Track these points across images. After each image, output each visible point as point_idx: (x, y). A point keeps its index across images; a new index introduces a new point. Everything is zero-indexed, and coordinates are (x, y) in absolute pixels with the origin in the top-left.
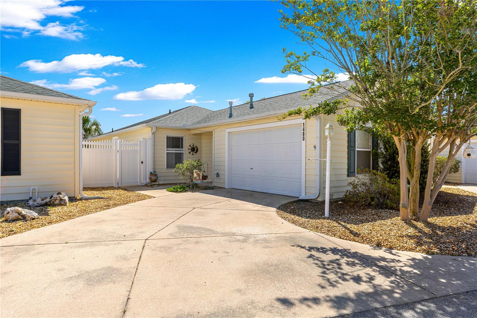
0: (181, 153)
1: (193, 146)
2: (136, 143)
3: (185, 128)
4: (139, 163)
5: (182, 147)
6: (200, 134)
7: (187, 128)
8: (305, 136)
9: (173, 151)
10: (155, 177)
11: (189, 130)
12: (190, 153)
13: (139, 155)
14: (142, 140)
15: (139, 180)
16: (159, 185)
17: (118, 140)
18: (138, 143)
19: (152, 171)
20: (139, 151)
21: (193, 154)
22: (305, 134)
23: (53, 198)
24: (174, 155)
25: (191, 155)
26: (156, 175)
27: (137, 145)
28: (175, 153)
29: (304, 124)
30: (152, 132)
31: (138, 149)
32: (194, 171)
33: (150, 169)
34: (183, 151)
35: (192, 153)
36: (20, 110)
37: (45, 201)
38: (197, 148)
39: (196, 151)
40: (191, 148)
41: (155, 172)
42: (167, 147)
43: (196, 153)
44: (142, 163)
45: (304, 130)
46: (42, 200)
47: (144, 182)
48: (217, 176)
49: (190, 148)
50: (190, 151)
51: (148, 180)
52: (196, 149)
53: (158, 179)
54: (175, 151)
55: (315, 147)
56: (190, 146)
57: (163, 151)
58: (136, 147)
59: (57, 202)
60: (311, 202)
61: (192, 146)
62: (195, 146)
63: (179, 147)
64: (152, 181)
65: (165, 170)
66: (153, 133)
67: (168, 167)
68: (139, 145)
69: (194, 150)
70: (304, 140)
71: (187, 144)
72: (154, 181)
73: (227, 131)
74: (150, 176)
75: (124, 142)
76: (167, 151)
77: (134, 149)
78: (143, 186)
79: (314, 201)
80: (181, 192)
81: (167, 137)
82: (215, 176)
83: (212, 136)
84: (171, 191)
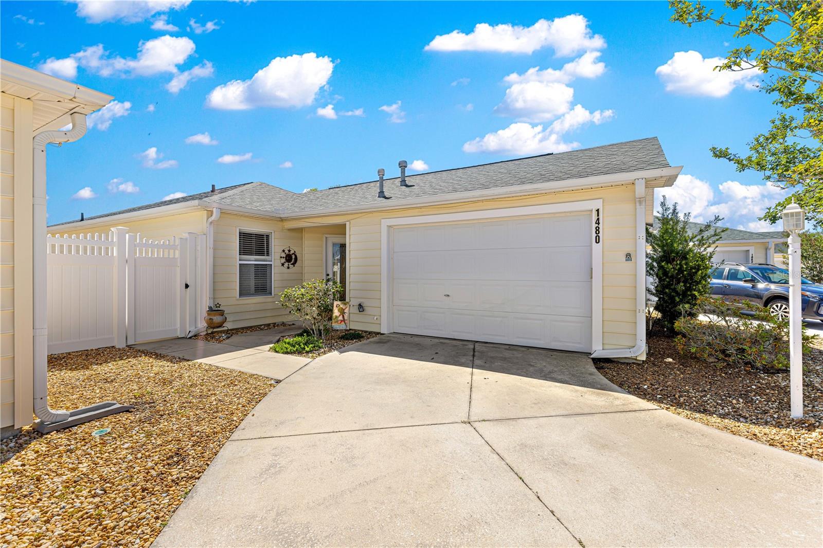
0: (266, 265)
1: (289, 251)
2: (172, 243)
3: (274, 215)
4: (179, 286)
5: (268, 254)
6: (300, 230)
7: (282, 216)
8: (600, 235)
9: (253, 260)
10: (221, 317)
11: (282, 220)
12: (283, 265)
13: (178, 269)
14: (185, 235)
15: (178, 325)
16: (231, 333)
17: (127, 235)
18: (177, 242)
20: (179, 260)
21: (288, 268)
22: (601, 230)
24: (253, 270)
25: (284, 269)
26: (222, 313)
27: (174, 247)
28: (255, 265)
30: (210, 220)
31: (177, 256)
33: (204, 300)
34: (272, 261)
35: (286, 264)
38: (296, 256)
39: (293, 260)
40: (284, 256)
41: (218, 305)
42: (240, 254)
43: (294, 264)
44: (187, 286)
45: (599, 224)
47: (191, 329)
48: (361, 310)
49: (284, 255)
50: (283, 260)
51: (202, 325)
52: (293, 257)
53: (228, 320)
54: (255, 261)
55: (628, 257)
56: (284, 251)
57: (233, 260)
58: (172, 251)
60: (619, 362)
61: (287, 252)
62: (292, 252)
63: (263, 254)
64: (211, 325)
65: (238, 300)
66: (211, 223)
67: (242, 293)
68: (179, 247)
69: (290, 258)
70: (597, 242)
71: (277, 248)
72: (215, 325)
73: (386, 223)
74: (208, 314)
75: (141, 239)
76: (240, 260)
77: (166, 256)
78: (190, 338)
79: (627, 361)
80: (311, 351)
81: (240, 233)
82: (355, 310)
83: (345, 234)
84: (287, 353)
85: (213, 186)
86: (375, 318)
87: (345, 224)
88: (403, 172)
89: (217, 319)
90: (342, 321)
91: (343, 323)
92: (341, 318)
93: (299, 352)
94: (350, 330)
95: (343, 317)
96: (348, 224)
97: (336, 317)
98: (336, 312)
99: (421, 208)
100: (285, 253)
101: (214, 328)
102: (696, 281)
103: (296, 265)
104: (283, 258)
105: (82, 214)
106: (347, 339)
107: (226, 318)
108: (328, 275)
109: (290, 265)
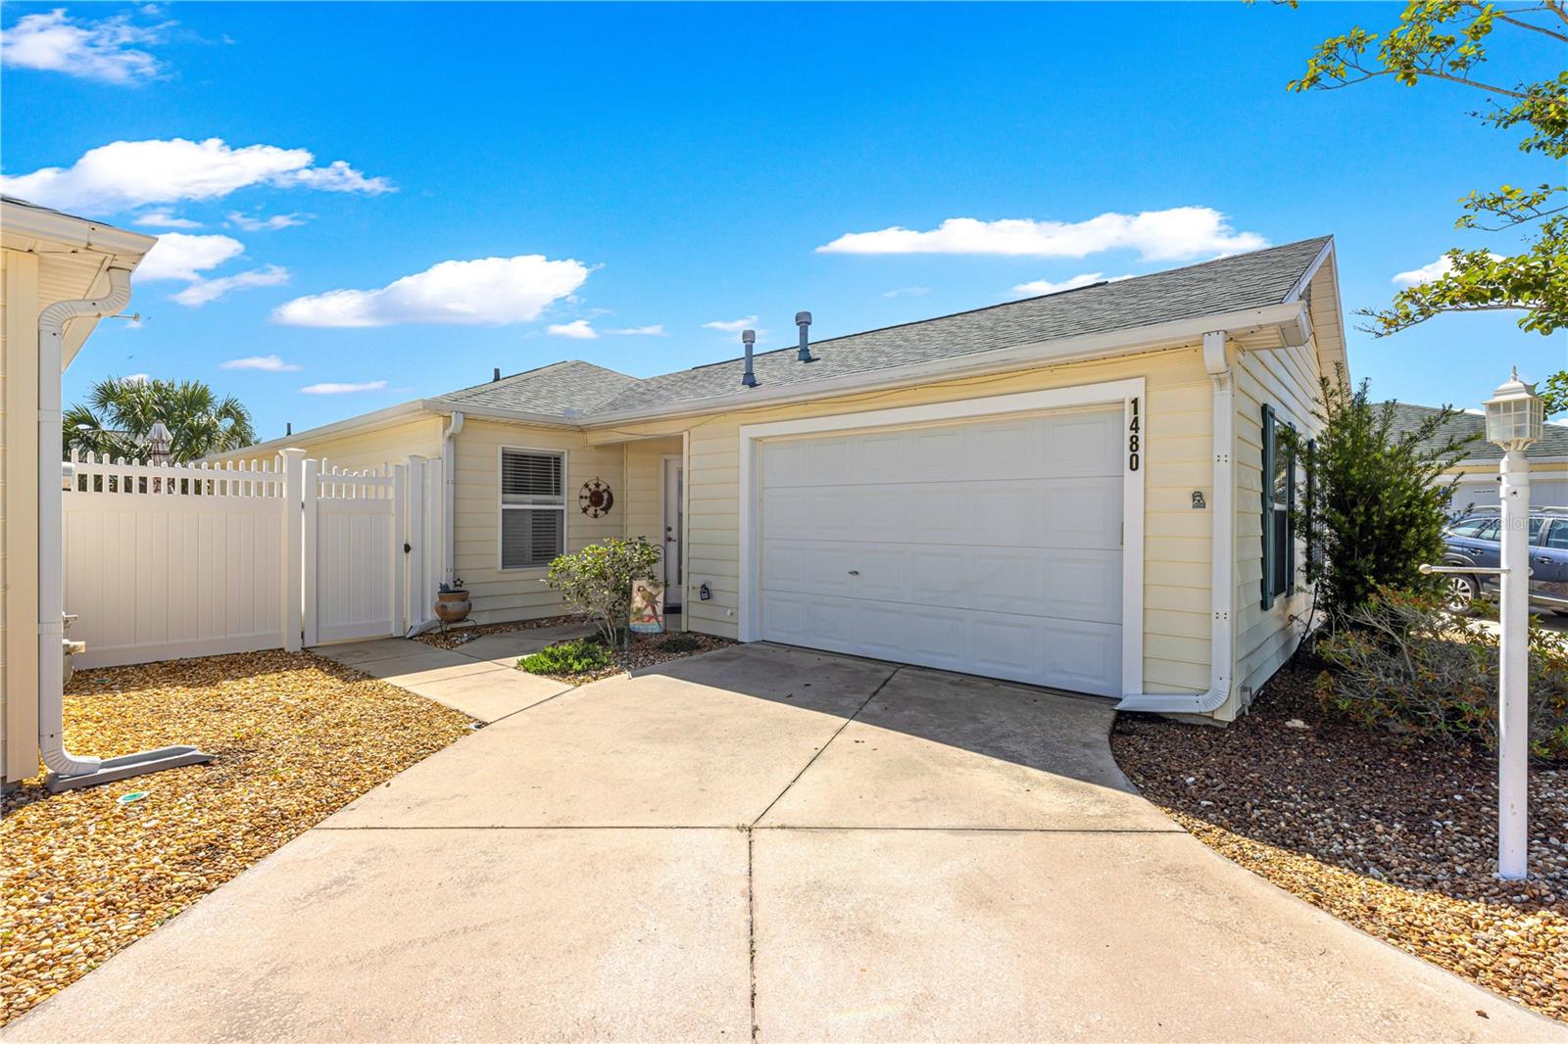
0: (554, 511)
1: (598, 485)
2: (382, 474)
3: (569, 422)
4: (393, 548)
5: (558, 492)
6: (620, 447)
7: (580, 422)
8: (1140, 453)
9: (527, 503)
10: (462, 603)
11: (582, 430)
12: (585, 510)
13: (392, 520)
14: (405, 461)
15: (392, 617)
16: (477, 632)
17: (304, 463)
18: (392, 473)
19: (446, 578)
20: (393, 502)
21: (596, 516)
22: (1141, 443)
24: (529, 519)
25: (588, 519)
26: (463, 596)
27: (386, 481)
28: (534, 511)
29: (1135, 402)
30: (448, 432)
31: (391, 495)
32: (635, 584)
33: (438, 572)
34: (563, 504)
35: (592, 510)
38: (610, 495)
39: (605, 502)
40: (588, 494)
41: (458, 582)
42: (504, 492)
43: (606, 509)
44: (407, 548)
45: (1136, 429)
47: (414, 623)
48: (706, 595)
49: (586, 493)
50: (586, 503)
51: (431, 616)
52: (606, 496)
53: (473, 609)
54: (533, 504)
55: (1199, 500)
56: (586, 486)
57: (491, 501)
58: (381, 488)
60: (1177, 724)
61: (592, 487)
62: (602, 488)
63: (548, 492)
64: (449, 617)
65: (499, 573)
66: (450, 438)
67: (507, 562)
68: (394, 481)
69: (599, 499)
70: (1134, 468)
71: (574, 479)
72: (452, 618)
73: (747, 432)
74: (441, 598)
75: (329, 470)
76: (504, 503)
77: (371, 496)
78: (411, 638)
79: (1193, 721)
80: (584, 671)
81: (503, 454)
82: (695, 596)
83: (682, 454)
84: (541, 672)
85: (497, 372)
86: (729, 612)
87: (681, 437)
88: (804, 334)
89: (455, 606)
90: (650, 617)
91: (653, 621)
92: (649, 611)
93: (564, 673)
94: (689, 632)
95: (654, 609)
96: (686, 434)
97: (639, 609)
98: (638, 601)
99: (806, 403)
100: (590, 490)
101: (449, 622)
102: (1404, 551)
103: (610, 511)
104: (586, 497)
105: (289, 425)
106: (669, 650)
107: (470, 605)
108: (669, 529)
109: (599, 512)
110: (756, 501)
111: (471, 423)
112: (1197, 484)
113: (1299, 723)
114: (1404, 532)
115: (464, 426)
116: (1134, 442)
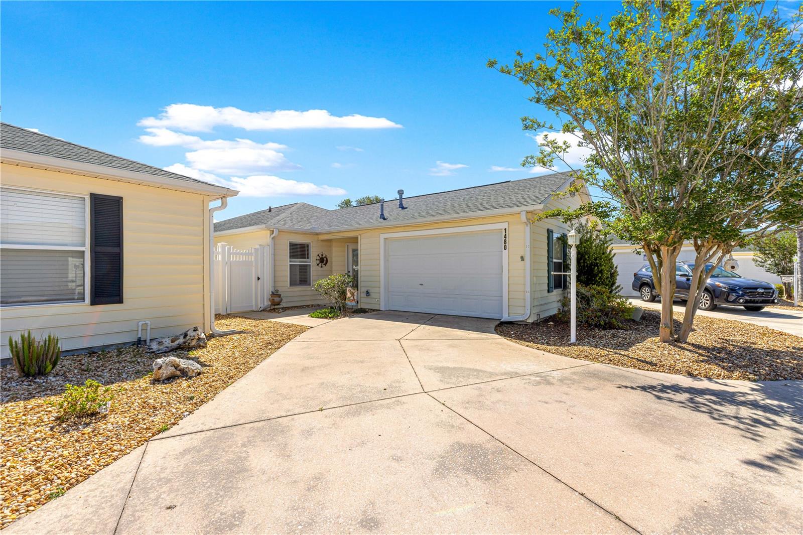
0: (307, 265)
1: (322, 255)
2: (250, 252)
3: (314, 231)
4: (254, 279)
5: (308, 258)
6: (330, 241)
7: (317, 232)
8: (507, 245)
9: (298, 262)
10: (279, 299)
11: (317, 234)
12: (318, 265)
13: (254, 268)
14: (257, 247)
15: (254, 304)
16: (285, 309)
17: (226, 248)
18: (253, 251)
19: (271, 289)
20: (254, 262)
21: (322, 267)
22: (507, 242)
23: (188, 337)
24: (298, 268)
25: (319, 268)
26: (279, 296)
27: (251, 254)
28: (300, 265)
29: (505, 229)
30: (272, 236)
31: (253, 259)
32: (348, 289)
33: (268, 288)
34: (310, 262)
35: (320, 265)
36: (122, 198)
37: (177, 343)
38: (327, 259)
39: (325, 262)
41: (277, 291)
42: (290, 258)
43: (325, 264)
44: (259, 279)
45: (506, 238)
46: (173, 341)
47: (261, 305)
48: (368, 295)
49: (318, 258)
50: (318, 262)
51: (267, 304)
52: (325, 259)
53: (283, 301)
54: (300, 262)
55: (522, 258)
56: (318, 255)
57: (286, 262)
58: (250, 257)
59: (194, 343)
60: (517, 324)
61: (320, 256)
62: (324, 256)
63: (305, 258)
64: (274, 303)
65: (289, 288)
66: (273, 238)
67: (293, 283)
68: (254, 254)
69: (323, 260)
70: (505, 249)
71: (314, 253)
72: (276, 303)
73: (383, 236)
74: (272, 296)
75: (233, 250)
76: (290, 262)
77: (247, 259)
78: (261, 311)
79: (521, 323)
80: (332, 317)
81: (290, 244)
82: (364, 295)
83: (358, 243)
84: (318, 318)
85: (270, 207)
86: (377, 300)
89: (277, 299)
90: (353, 300)
91: (354, 301)
92: (352, 298)
93: (326, 318)
94: (361, 308)
95: (354, 297)
96: (359, 236)
97: (349, 297)
98: (349, 295)
99: (404, 226)
101: (275, 305)
103: (327, 265)
104: (318, 260)
106: (357, 313)
107: (282, 299)
108: (349, 272)
109: (323, 265)
110: (386, 260)
111: (281, 233)
112: (522, 254)
113: (552, 323)
114: (594, 268)
115: (278, 234)
116: (505, 241)
